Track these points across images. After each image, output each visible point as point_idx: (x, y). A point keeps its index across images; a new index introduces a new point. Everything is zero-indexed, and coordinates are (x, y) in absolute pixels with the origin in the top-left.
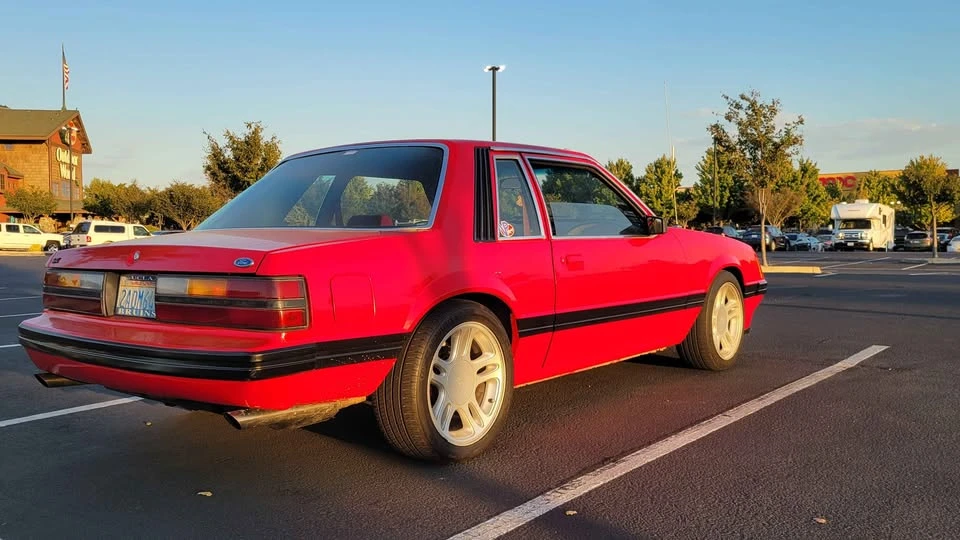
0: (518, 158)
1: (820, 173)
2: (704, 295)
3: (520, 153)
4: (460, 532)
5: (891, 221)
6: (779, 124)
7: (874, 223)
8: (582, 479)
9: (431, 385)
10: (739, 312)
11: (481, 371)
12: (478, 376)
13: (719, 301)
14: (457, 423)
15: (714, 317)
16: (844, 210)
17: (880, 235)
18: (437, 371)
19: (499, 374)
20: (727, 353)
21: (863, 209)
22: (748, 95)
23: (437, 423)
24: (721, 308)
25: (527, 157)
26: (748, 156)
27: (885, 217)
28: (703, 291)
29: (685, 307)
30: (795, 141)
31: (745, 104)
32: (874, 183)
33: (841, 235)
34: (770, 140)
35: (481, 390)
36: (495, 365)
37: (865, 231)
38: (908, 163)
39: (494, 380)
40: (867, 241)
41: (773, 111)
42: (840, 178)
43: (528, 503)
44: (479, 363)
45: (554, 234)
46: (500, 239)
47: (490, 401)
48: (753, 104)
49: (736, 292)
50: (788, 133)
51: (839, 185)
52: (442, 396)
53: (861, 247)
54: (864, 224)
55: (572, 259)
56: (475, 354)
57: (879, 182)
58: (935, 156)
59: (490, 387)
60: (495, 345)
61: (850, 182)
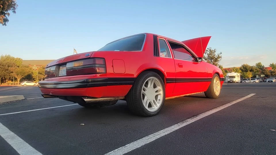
0: (164, 39)
1: (223, 68)
2: (211, 79)
3: (165, 38)
4: (152, 134)
5: (239, 76)
6: (216, 54)
7: (236, 77)
8: (188, 120)
9: (142, 94)
10: (219, 84)
11: (157, 92)
12: (155, 93)
13: (215, 81)
14: (150, 106)
15: (214, 85)
16: (229, 74)
17: (237, 79)
18: (144, 90)
19: (161, 92)
20: (217, 94)
21: (233, 74)
22: (209, 48)
23: (144, 105)
24: (215, 83)
25: (166, 39)
26: (210, 61)
27: (238, 76)
28: (211, 78)
29: (207, 81)
30: (220, 57)
31: (209, 50)
32: (234, 69)
33: (229, 80)
34: (215, 57)
35: (156, 97)
36: (160, 90)
37: (234, 79)
38: (241, 66)
39: (160, 94)
40: (235, 81)
41: (215, 51)
42: (227, 69)
43: (173, 126)
44: (156, 89)
45: (175, 58)
46: (161, 57)
47: (159, 100)
48: (210, 50)
49: (218, 79)
50: (218, 56)
51: (227, 70)
52: (146, 97)
53: (233, 82)
54: (234, 77)
55: (180, 64)
56: (155, 87)
57: (236, 69)
58: (247, 64)
59: (159, 96)
60: (160, 85)
61: (229, 70)
